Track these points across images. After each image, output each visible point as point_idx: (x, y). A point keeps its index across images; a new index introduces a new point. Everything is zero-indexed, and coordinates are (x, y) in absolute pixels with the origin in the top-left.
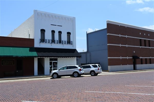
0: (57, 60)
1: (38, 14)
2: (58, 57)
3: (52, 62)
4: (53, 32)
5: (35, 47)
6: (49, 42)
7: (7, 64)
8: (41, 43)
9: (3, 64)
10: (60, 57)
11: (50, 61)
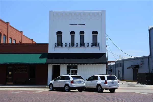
0: (77, 68)
1: (53, 15)
2: (78, 64)
3: (70, 70)
4: (73, 33)
5: (49, 52)
6: (66, 46)
7: (20, 71)
8: (55, 48)
9: (15, 71)
10: (81, 64)
11: (67, 68)
